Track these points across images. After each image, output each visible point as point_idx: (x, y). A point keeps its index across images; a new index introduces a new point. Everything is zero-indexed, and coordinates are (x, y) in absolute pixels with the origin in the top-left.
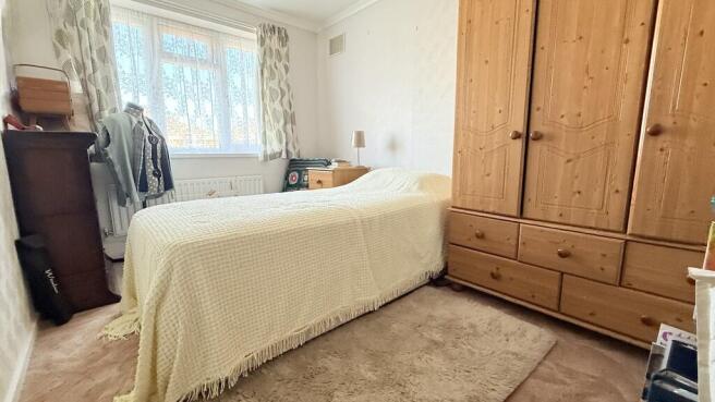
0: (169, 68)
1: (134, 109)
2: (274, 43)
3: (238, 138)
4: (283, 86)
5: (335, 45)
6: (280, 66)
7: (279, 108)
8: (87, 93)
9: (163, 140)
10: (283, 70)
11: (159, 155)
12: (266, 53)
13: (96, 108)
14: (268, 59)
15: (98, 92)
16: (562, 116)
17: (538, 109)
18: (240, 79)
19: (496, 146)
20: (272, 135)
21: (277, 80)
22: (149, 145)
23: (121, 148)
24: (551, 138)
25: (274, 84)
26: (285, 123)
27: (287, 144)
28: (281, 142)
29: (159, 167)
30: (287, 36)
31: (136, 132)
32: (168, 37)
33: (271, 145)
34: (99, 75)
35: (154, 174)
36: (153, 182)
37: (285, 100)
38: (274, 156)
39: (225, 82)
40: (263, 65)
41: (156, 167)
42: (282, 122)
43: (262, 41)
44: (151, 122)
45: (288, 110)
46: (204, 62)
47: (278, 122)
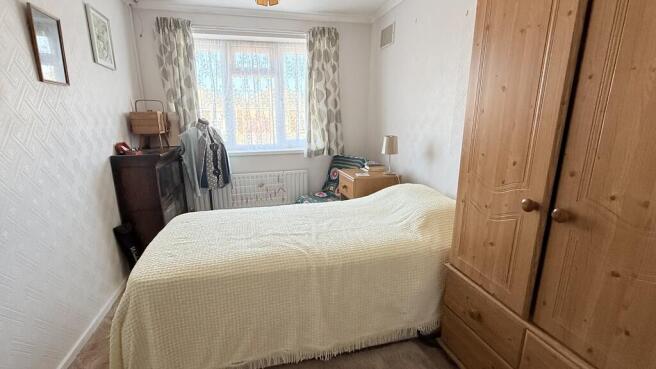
0: (237, 81)
1: (203, 123)
2: (322, 45)
3: (291, 136)
4: (330, 86)
5: (386, 37)
6: (328, 67)
7: (325, 109)
8: (177, 112)
9: (222, 145)
10: (331, 71)
11: (219, 157)
12: (315, 56)
13: (182, 124)
14: (316, 62)
15: (184, 110)
16: (613, 198)
17: (572, 174)
18: (294, 83)
19: (505, 209)
20: (317, 133)
21: (323, 81)
22: (210, 152)
23: (190, 155)
24: (589, 225)
25: (320, 86)
26: (329, 122)
27: (329, 141)
28: (324, 140)
29: (219, 167)
30: (337, 34)
31: (201, 142)
32: (238, 55)
33: (315, 142)
34: (185, 99)
35: (214, 173)
36: (212, 179)
37: (331, 98)
38: (318, 153)
39: (281, 88)
40: (311, 69)
41: (216, 167)
42: (325, 122)
43: (311, 45)
44: (214, 131)
45: (332, 109)
46: (264, 72)
47: (322, 121)
